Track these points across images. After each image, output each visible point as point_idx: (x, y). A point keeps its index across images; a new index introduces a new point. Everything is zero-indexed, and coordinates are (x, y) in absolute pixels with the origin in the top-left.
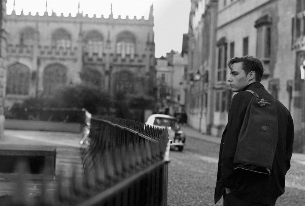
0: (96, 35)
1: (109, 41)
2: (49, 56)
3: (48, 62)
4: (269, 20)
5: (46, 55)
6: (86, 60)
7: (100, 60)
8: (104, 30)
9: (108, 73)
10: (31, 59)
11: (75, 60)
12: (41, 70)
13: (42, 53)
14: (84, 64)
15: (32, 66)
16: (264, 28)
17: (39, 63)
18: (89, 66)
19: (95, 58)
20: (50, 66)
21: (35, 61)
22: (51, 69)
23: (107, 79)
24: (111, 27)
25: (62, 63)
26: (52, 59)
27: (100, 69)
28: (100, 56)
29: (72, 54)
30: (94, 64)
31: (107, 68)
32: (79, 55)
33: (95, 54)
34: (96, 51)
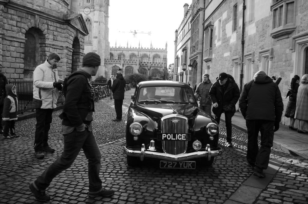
0: (145, 56)
1: (150, 58)
2: (127, 63)
3: (127, 65)
4: (186, 49)
5: (126, 63)
6: (141, 65)
7: (146, 65)
8: (148, 53)
9: (149, 69)
10: (121, 64)
11: (136, 65)
12: (124, 68)
13: (125, 62)
14: (140, 66)
15: (121, 67)
16: (185, 51)
17: (123, 66)
18: (143, 67)
19: (144, 64)
20: (127, 67)
21: (122, 65)
22: (128, 68)
23: (149, 72)
24: (151, 52)
25: (132, 65)
26: (128, 64)
27: (146, 68)
28: (146, 63)
29: (135, 62)
30: (144, 66)
31: (149, 68)
32: (138, 63)
33: (144, 62)
34: (145, 62)
